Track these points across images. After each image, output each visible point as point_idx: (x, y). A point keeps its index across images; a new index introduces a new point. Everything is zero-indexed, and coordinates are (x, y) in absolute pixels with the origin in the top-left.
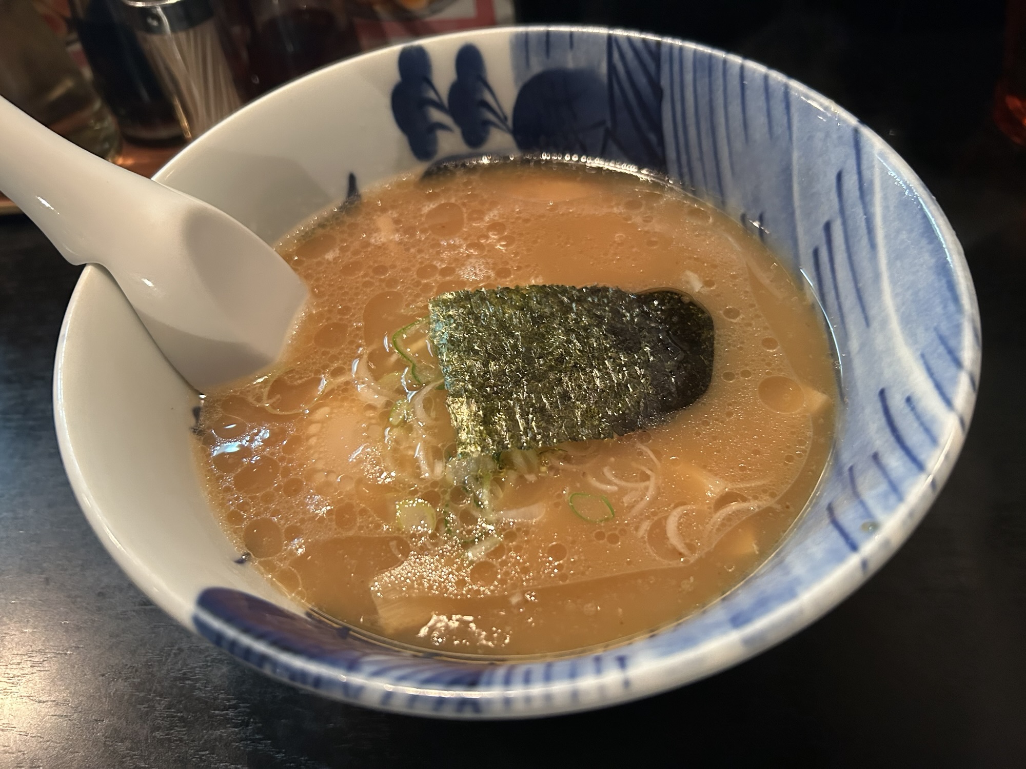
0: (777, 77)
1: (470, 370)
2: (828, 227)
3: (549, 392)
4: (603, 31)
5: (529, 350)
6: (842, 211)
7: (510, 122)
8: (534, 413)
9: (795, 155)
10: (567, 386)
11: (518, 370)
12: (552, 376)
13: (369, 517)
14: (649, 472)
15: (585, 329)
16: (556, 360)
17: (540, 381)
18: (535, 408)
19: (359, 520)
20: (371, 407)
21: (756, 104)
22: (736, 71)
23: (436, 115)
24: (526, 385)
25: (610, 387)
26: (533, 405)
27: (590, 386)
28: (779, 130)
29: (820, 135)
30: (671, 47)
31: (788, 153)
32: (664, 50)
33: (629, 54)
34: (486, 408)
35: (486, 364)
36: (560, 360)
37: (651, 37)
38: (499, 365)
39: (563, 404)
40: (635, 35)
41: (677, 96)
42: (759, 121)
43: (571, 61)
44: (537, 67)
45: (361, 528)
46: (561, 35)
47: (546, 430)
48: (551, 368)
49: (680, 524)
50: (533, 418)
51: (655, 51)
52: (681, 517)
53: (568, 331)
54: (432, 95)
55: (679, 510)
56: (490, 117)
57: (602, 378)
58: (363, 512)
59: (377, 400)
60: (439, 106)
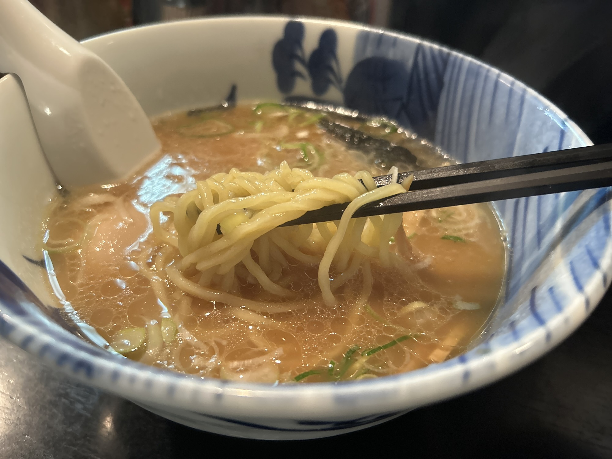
0: (520, 85)
4: (416, 41)
7: (344, 84)
9: (519, 136)
21: (502, 99)
22: (494, 77)
23: (299, 67)
28: (512, 118)
29: (539, 123)
30: (456, 57)
31: (514, 134)
32: (452, 59)
33: (429, 57)
37: (445, 50)
40: (436, 47)
41: (452, 89)
42: (500, 111)
43: (391, 54)
44: (369, 53)
46: (390, 37)
51: (445, 59)
54: (299, 53)
56: (332, 77)
60: (302, 61)
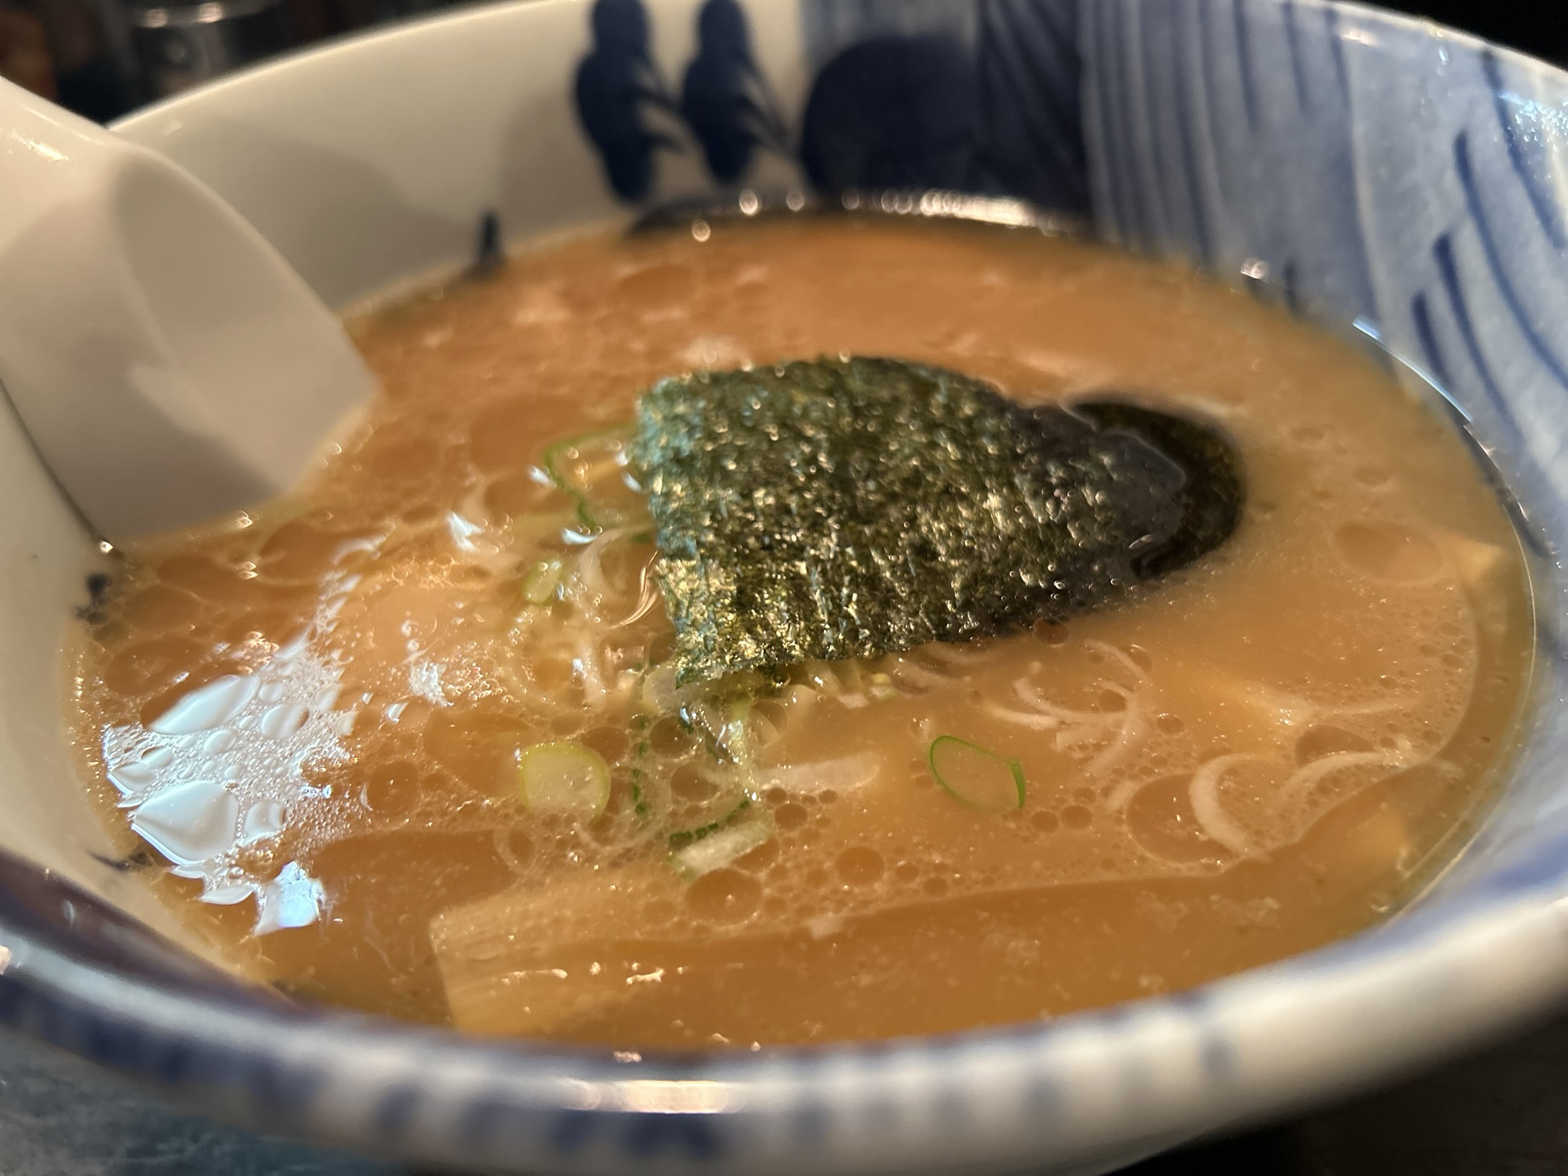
1: (713, 508)
2: (1444, 249)
3: (888, 545)
5: (842, 465)
6: (1476, 206)
7: (794, 138)
8: (855, 585)
10: (930, 530)
11: (818, 500)
12: (894, 513)
13: (450, 792)
14: (1123, 692)
15: (969, 421)
16: (906, 482)
17: (867, 523)
18: (857, 576)
19: (424, 798)
20: (479, 573)
21: (1270, 51)
23: (657, 120)
24: (837, 531)
25: (1027, 532)
26: (851, 571)
27: (984, 529)
28: (1321, 92)
34: (745, 577)
35: (747, 495)
36: (914, 480)
38: (778, 497)
39: (919, 565)
42: (1277, 84)
44: (847, 34)
45: (426, 815)
47: (882, 618)
48: (893, 497)
49: (1225, 792)
50: (850, 597)
52: (1221, 780)
53: (931, 426)
55: (1216, 765)
57: (1009, 513)
58: (435, 782)
59: (498, 558)
60: (662, 102)
